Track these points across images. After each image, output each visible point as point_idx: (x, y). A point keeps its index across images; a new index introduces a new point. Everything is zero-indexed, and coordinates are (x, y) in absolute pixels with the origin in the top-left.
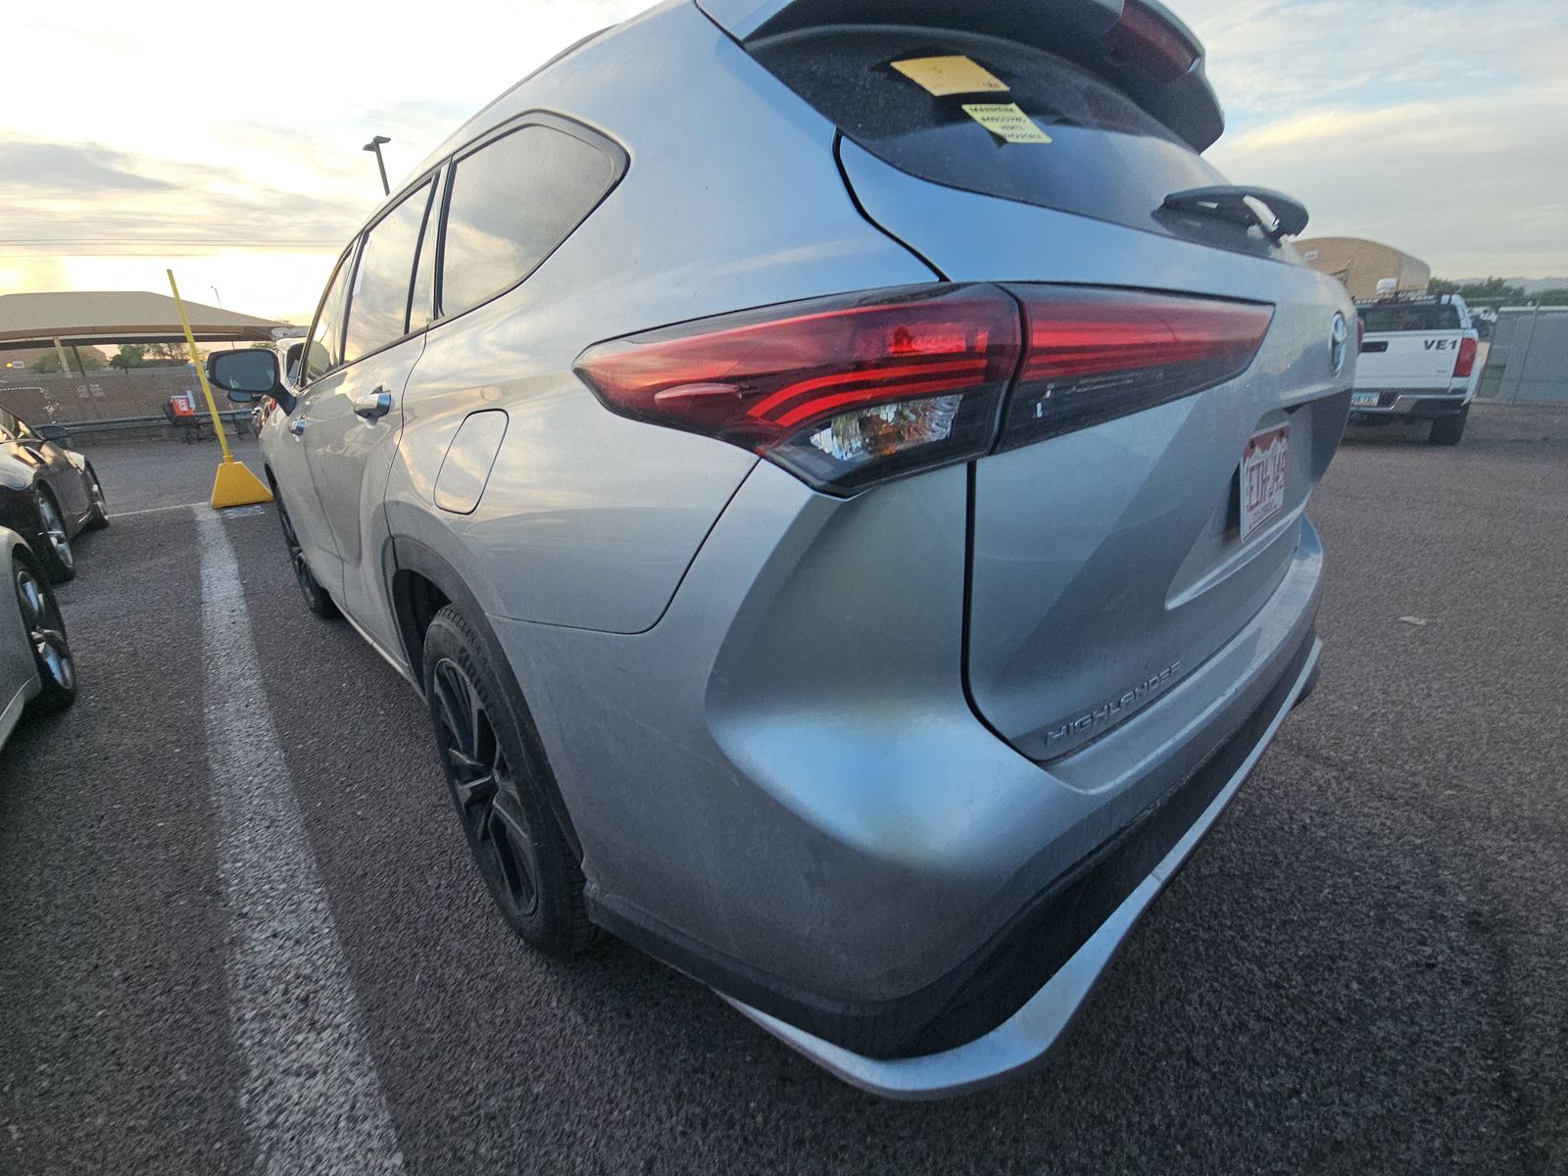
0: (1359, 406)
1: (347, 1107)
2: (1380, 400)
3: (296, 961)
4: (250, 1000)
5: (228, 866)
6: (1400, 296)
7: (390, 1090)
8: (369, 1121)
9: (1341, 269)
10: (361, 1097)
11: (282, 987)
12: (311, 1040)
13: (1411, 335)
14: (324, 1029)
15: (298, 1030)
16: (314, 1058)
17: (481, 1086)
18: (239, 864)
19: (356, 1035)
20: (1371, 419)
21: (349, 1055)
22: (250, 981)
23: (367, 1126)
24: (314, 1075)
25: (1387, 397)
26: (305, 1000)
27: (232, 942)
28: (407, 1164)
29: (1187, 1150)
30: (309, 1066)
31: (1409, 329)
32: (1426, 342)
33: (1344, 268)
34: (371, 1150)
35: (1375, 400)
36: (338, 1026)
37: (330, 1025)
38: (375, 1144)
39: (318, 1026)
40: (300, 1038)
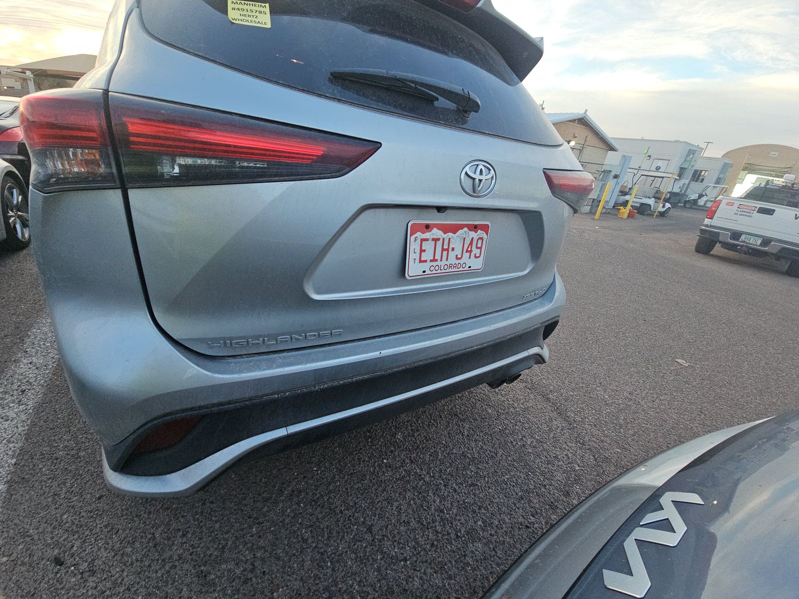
0: (749, 243)
1: (10, 436)
2: (762, 242)
3: (31, 375)
4: (5, 385)
5: (35, 330)
6: (795, 186)
7: (28, 436)
8: (14, 444)
9: (788, 166)
10: (17, 434)
11: (19, 384)
12: (15, 407)
13: (789, 209)
14: (22, 405)
15: (13, 402)
16: (12, 414)
17: (61, 446)
18: (38, 331)
19: (31, 411)
20: (754, 252)
21: (23, 417)
22: (10, 378)
23: (11, 445)
24: (7, 420)
25: (766, 241)
26: (23, 391)
27: (15, 361)
28: (15, 464)
29: (332, 567)
30: (8, 416)
31: (790, 206)
32: (796, 215)
33: (790, 166)
34: (7, 454)
35: (759, 242)
36: (28, 405)
37: (26, 404)
38: (10, 453)
39: (21, 403)
40: (11, 405)
